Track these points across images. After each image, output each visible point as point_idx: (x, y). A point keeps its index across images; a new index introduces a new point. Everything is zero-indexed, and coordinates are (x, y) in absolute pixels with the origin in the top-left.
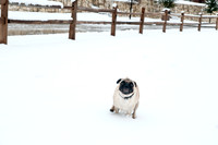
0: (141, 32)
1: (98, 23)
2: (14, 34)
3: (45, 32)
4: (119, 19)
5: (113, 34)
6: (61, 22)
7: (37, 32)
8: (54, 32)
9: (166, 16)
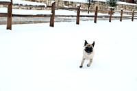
0: (95, 22)
1: (68, 16)
2: (15, 23)
3: (35, 22)
4: (81, 14)
5: (78, 23)
6: (45, 16)
7: (30, 22)
8: (40, 22)
9: (111, 12)
